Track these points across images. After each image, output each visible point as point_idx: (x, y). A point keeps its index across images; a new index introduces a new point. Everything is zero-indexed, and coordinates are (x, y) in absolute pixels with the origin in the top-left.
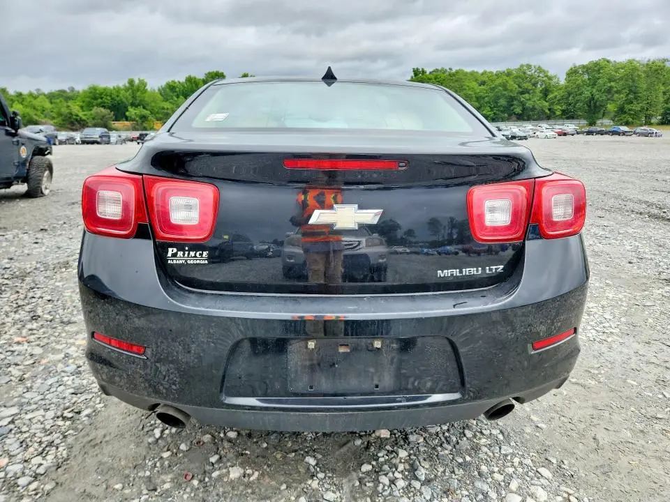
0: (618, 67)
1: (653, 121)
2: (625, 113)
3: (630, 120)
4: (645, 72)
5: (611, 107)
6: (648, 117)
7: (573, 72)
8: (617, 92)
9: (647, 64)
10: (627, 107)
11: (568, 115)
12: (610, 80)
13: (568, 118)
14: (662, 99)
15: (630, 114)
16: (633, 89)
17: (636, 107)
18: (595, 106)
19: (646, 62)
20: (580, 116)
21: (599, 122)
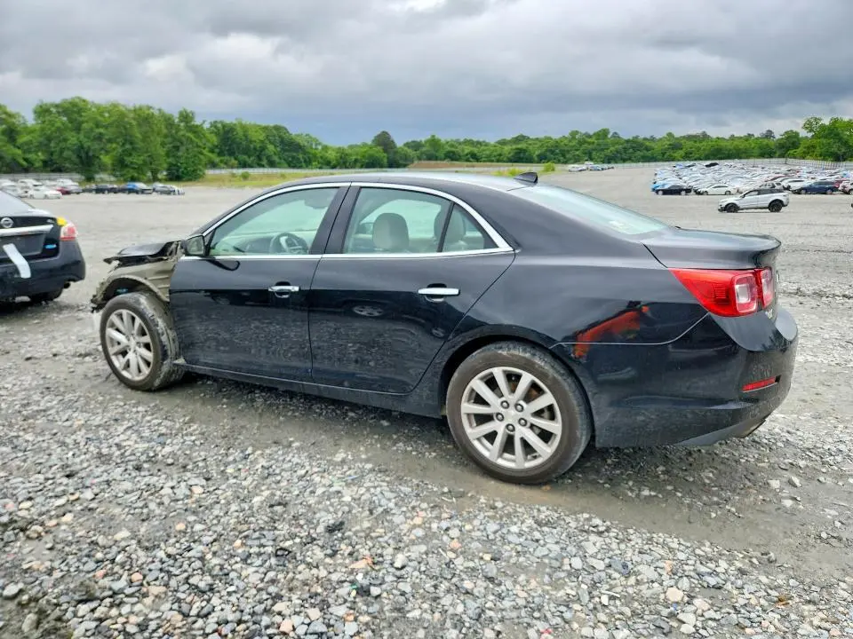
0: (101, 110)
1: (160, 176)
2: (127, 166)
3: (136, 175)
4: (134, 119)
5: (106, 159)
6: (155, 172)
7: (42, 111)
8: (110, 141)
9: (135, 110)
10: (128, 160)
11: (53, 167)
12: (98, 126)
13: (53, 171)
14: (162, 151)
15: (134, 168)
16: (128, 138)
17: (137, 159)
18: (88, 157)
19: (133, 109)
20: (68, 168)
21: (97, 177)
